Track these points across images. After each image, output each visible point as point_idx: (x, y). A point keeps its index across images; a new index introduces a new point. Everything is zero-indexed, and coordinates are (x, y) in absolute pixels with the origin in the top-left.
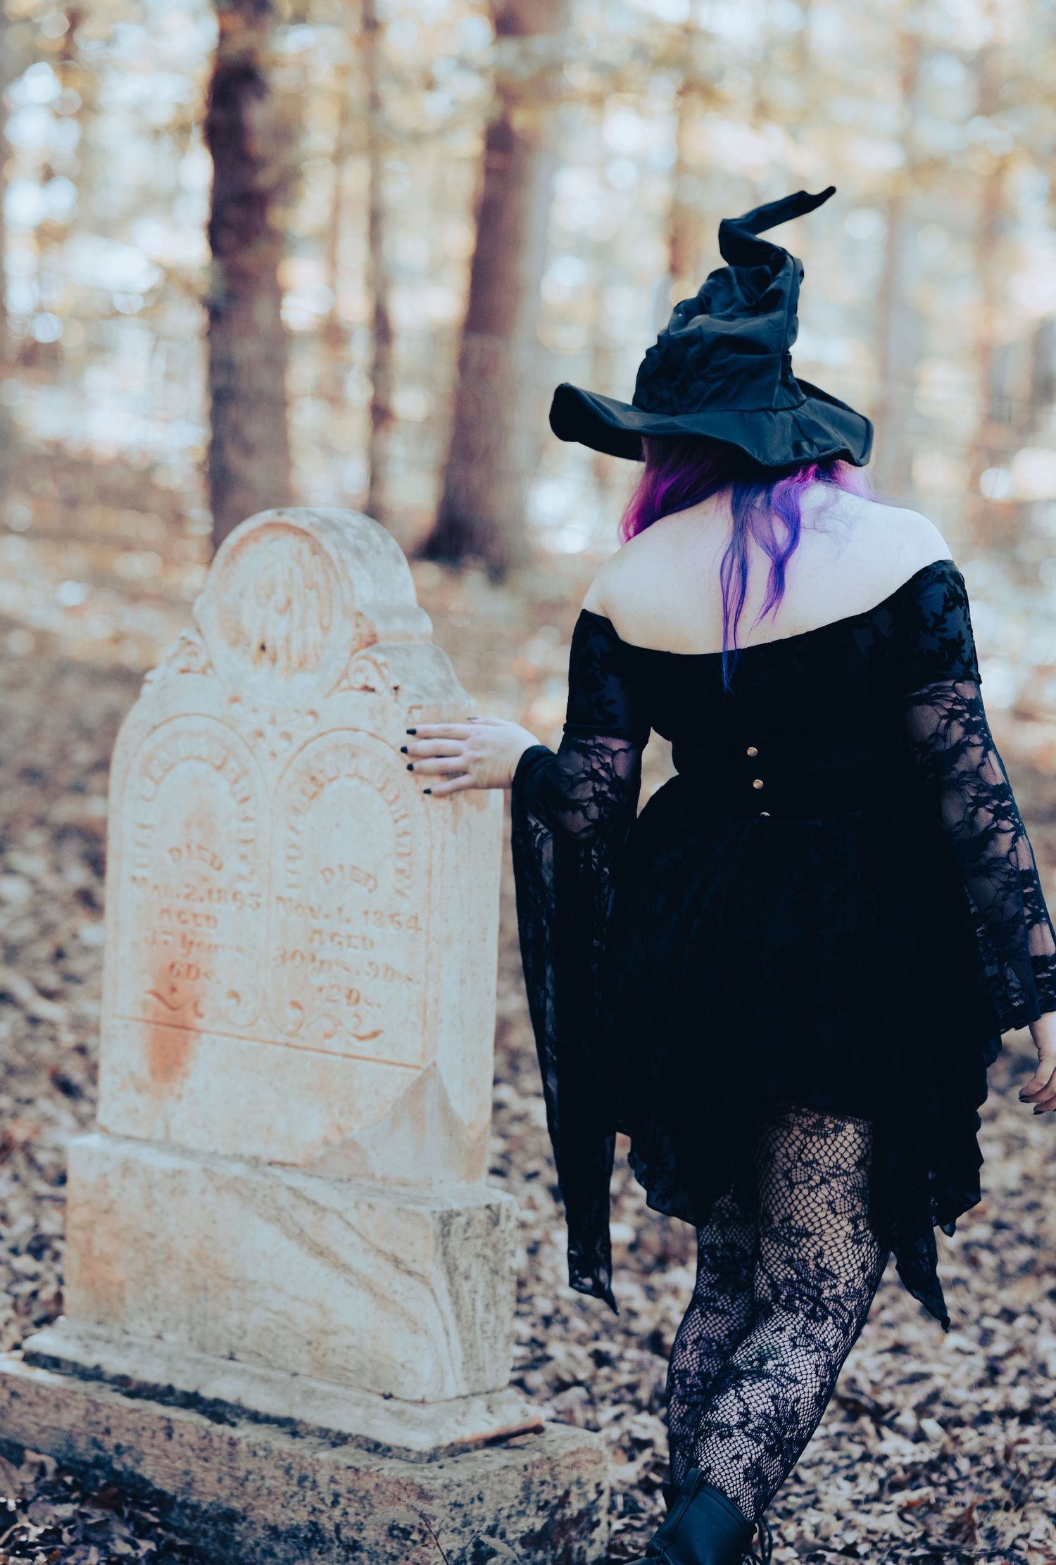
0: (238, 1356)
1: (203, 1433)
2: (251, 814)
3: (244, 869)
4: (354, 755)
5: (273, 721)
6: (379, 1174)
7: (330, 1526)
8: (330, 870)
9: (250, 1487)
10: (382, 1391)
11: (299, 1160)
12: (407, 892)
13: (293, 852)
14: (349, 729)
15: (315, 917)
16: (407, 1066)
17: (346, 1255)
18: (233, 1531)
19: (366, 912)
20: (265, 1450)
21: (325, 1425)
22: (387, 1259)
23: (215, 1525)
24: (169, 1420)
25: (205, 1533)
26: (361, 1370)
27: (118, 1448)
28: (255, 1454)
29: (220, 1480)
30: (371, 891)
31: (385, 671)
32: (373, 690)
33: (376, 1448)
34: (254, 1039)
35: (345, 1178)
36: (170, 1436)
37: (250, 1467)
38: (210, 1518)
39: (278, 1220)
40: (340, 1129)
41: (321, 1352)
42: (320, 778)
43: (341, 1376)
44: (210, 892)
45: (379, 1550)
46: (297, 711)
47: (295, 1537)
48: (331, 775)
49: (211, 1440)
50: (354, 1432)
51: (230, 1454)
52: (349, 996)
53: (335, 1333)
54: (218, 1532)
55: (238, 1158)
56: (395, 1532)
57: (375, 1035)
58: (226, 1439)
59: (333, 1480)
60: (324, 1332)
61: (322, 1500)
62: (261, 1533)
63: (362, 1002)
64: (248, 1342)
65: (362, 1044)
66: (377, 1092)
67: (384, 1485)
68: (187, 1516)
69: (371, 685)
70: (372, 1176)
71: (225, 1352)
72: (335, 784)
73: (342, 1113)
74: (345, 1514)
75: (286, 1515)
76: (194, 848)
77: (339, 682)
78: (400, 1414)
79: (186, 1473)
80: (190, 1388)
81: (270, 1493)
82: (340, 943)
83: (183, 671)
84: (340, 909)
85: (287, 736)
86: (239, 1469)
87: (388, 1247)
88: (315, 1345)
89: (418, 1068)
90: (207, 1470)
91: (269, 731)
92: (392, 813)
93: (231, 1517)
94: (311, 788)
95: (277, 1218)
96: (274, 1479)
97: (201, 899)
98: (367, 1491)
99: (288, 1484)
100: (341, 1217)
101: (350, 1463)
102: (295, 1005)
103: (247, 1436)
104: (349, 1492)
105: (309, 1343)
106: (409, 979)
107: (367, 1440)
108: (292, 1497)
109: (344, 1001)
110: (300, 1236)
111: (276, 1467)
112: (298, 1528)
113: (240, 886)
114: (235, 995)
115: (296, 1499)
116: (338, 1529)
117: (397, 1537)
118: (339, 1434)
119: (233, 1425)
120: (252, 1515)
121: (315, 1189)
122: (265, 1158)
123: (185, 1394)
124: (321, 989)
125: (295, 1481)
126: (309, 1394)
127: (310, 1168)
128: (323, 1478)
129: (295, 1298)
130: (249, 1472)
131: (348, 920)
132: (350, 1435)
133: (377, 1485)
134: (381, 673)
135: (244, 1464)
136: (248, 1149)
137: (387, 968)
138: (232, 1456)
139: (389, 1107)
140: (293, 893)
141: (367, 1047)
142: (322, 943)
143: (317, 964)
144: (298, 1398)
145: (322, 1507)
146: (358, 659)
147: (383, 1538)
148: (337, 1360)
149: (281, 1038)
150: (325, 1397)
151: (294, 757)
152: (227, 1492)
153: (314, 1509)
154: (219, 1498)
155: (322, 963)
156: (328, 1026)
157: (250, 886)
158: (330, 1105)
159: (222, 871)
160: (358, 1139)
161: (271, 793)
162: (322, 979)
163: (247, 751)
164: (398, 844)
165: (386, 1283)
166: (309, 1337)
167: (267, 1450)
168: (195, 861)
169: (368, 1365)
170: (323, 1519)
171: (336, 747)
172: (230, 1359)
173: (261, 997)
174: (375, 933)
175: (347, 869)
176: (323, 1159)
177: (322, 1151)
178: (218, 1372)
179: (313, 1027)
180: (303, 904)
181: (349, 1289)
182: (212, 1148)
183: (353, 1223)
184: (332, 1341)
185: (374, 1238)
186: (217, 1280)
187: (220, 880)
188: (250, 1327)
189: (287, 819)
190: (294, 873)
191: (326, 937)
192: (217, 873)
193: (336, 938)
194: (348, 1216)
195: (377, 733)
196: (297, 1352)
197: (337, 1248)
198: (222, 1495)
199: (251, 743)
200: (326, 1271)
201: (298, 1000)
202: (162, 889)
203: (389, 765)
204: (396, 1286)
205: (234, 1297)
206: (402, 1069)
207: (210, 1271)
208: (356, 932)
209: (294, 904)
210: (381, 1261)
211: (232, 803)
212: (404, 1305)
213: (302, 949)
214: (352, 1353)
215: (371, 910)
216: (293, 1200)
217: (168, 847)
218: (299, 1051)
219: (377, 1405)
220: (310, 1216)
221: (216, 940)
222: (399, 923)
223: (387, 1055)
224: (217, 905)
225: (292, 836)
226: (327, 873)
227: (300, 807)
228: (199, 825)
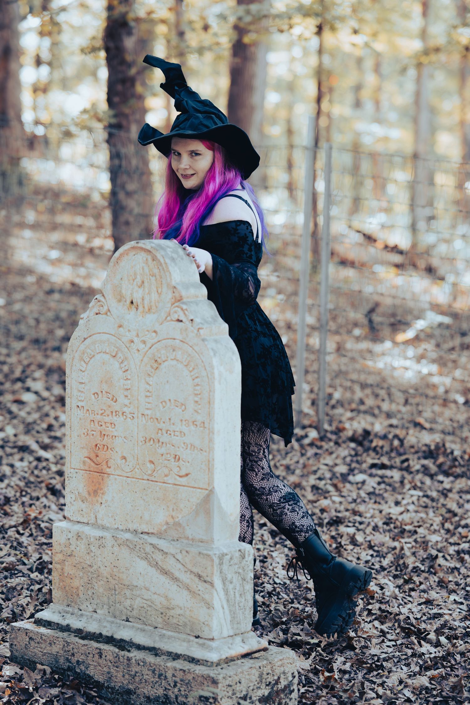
0: (130, 620)
1: (115, 655)
2: (129, 377)
3: (127, 402)
4: (174, 350)
5: (138, 335)
6: (190, 537)
7: (173, 696)
8: (165, 402)
9: (137, 679)
10: (195, 635)
11: (155, 532)
12: (199, 411)
13: (148, 394)
14: (171, 339)
15: (159, 423)
16: (202, 489)
17: (177, 574)
18: (130, 699)
19: (182, 420)
20: (143, 662)
21: (170, 650)
22: (195, 576)
23: (122, 696)
24: (100, 649)
25: (118, 700)
26: (185, 625)
27: (78, 662)
28: (139, 664)
29: (123, 676)
30: (183, 411)
31: (186, 312)
32: (181, 321)
33: (193, 660)
34: (133, 478)
35: (175, 539)
36: (101, 657)
37: (137, 670)
38: (120, 693)
39: (146, 559)
40: (172, 517)
41: (167, 617)
42: (159, 360)
43: (176, 628)
44: (112, 412)
46: (148, 331)
47: (158, 701)
48: (164, 359)
49: (119, 658)
50: (183, 653)
51: (128, 664)
52: (175, 458)
53: (173, 609)
54: (123, 699)
55: (127, 530)
56: (202, 699)
57: (187, 475)
58: (125, 657)
59: (174, 675)
60: (168, 608)
61: (169, 684)
62: (142, 699)
63: (180, 460)
64: (135, 613)
65: (181, 479)
66: (189, 501)
67: (197, 677)
68: (110, 692)
69: (180, 319)
70: (188, 538)
71: (125, 618)
72: (166, 363)
73: (173, 510)
74: (180, 690)
75: (153, 691)
76: (104, 392)
77: (166, 318)
78: (203, 645)
79: (109, 673)
80: (109, 634)
81: (146, 682)
82: (170, 434)
83: (97, 314)
84: (170, 419)
85: (144, 342)
86: (132, 671)
87: (195, 570)
88: (164, 614)
89: (207, 490)
90: (117, 672)
91: (136, 340)
92: (191, 376)
93: (129, 692)
94: (155, 365)
95: (146, 557)
96: (148, 675)
97: (108, 416)
98: (189, 680)
99: (154, 678)
100: (174, 557)
101: (181, 668)
102: (151, 462)
103: (135, 656)
104: (181, 680)
105: (162, 613)
106: (202, 450)
107: (189, 657)
108: (156, 683)
109: (173, 460)
110: (156, 565)
111: (148, 670)
112: (159, 697)
113: (125, 409)
114: (124, 458)
115: (157, 684)
116: (177, 697)
117: (203, 701)
118: (176, 654)
119: (129, 651)
120: (138, 692)
121: (162, 544)
122: (140, 531)
123: (107, 637)
124: (162, 455)
125: (157, 677)
126: (162, 636)
127: (160, 535)
128: (169, 675)
129: (155, 593)
130: (136, 672)
131: (174, 424)
132: (181, 654)
133: (193, 677)
134: (185, 314)
135: (135, 669)
136: (132, 527)
137: (191, 445)
138: (129, 665)
139: (194, 507)
140: (149, 412)
141: (183, 481)
142: (162, 434)
143: (160, 444)
144: (157, 638)
145: (170, 688)
146: (175, 307)
147: (197, 701)
148: (175, 621)
149: (146, 477)
150: (169, 638)
151: (147, 351)
152: (127, 681)
153: (166, 688)
154: (123, 684)
155: (163, 443)
156: (166, 471)
157: (130, 409)
158: (168, 507)
159: (117, 403)
160: (181, 522)
161: (138, 368)
162: (163, 450)
163: (126, 349)
164: (194, 390)
165: (195, 586)
166: (162, 611)
167: (144, 662)
168: (105, 399)
169: (188, 623)
170: (170, 693)
171: (166, 347)
172: (127, 621)
173: (136, 459)
174: (185, 429)
175: (172, 401)
176: (165, 531)
177: (165, 527)
178: (122, 627)
179: (159, 472)
180: (153, 417)
181: (179, 589)
182: (116, 526)
183: (180, 559)
184: (172, 613)
185: (189, 566)
186: (120, 586)
187: (116, 407)
188: (135, 607)
189: (145, 379)
190: (149, 403)
191: (164, 432)
192: (115, 404)
193: (169, 432)
194: (177, 557)
195: (183, 340)
196: (156, 618)
197: (173, 571)
198: (125, 682)
199: (128, 346)
200: (169, 581)
201: (153, 460)
202: (90, 411)
203: (190, 355)
204: (200, 588)
205: (128, 593)
206: (199, 490)
207: (117, 582)
208: (177, 429)
209: (149, 417)
210: (192, 576)
211: (120, 372)
212: (204, 596)
213: (153, 437)
214: (181, 617)
215: (184, 419)
216: (153, 550)
217: (93, 392)
218: (153, 483)
219: (193, 641)
220: (161, 557)
221: (115, 434)
222: (196, 425)
223: (193, 484)
224: (115, 418)
225: (148, 386)
226: (164, 403)
227: (151, 374)
228: (106, 382)
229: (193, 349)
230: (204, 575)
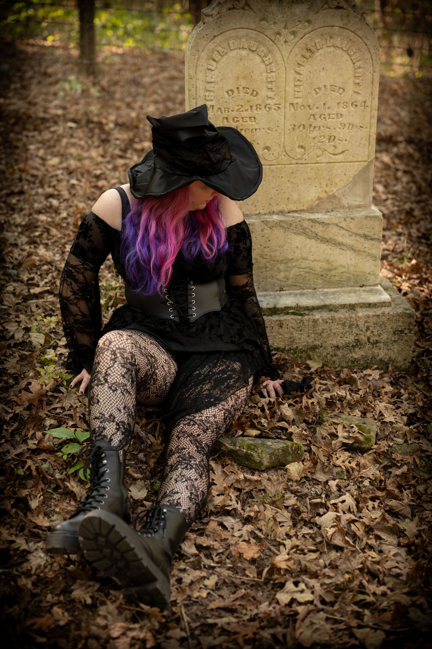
0: (285, 289)
1: (298, 321)
2: (274, 70)
3: (270, 94)
4: (331, 38)
5: (285, 27)
6: (346, 205)
7: (365, 339)
8: (319, 88)
9: (325, 335)
10: (359, 285)
11: (305, 208)
12: (361, 92)
13: (298, 83)
14: (328, 26)
15: (311, 109)
16: (360, 162)
17: (340, 239)
18: (316, 352)
19: (339, 103)
21: (343, 303)
22: (361, 237)
23: (306, 352)
24: (280, 321)
26: (349, 279)
28: (327, 322)
29: (309, 336)
30: (341, 94)
32: (342, 8)
33: (369, 305)
34: (279, 164)
35: (330, 210)
36: (281, 327)
37: (324, 328)
38: (304, 351)
40: (326, 192)
41: (328, 277)
42: (313, 49)
43: (339, 284)
44: (251, 107)
45: (389, 341)
46: (299, 21)
47: (348, 346)
48: (319, 47)
50: (357, 302)
51: (314, 325)
52: (330, 139)
53: (335, 269)
55: (272, 213)
57: (343, 152)
58: (311, 321)
59: (366, 322)
60: (330, 270)
61: (362, 330)
62: (330, 349)
63: (336, 140)
64: (290, 282)
65: (337, 157)
66: (345, 174)
69: (341, 5)
70: (343, 207)
71: (278, 288)
72: (321, 51)
73: (327, 185)
74: (373, 332)
75: (343, 340)
76: (241, 88)
77: (323, 6)
78: (371, 291)
79: (291, 338)
80: (271, 306)
81: (335, 334)
82: (324, 118)
83: (230, 9)
84: (325, 104)
85: (294, 33)
86: (318, 330)
87: (361, 232)
88: (325, 276)
89: (366, 161)
90: (301, 334)
91: (283, 31)
92: (352, 60)
93: (314, 348)
94: (308, 54)
95: (304, 232)
96: (336, 328)
97: (247, 110)
99: (344, 329)
100: (337, 226)
102: (302, 147)
104: (374, 324)
105: (322, 276)
106: (361, 127)
107: (364, 304)
108: (346, 333)
109: (327, 141)
110: (316, 237)
112: (349, 343)
113: (269, 101)
114: (268, 148)
115: (348, 333)
116: (369, 339)
120: (324, 345)
122: (286, 210)
123: (269, 309)
124: (315, 138)
125: (347, 327)
126: (326, 294)
128: (361, 323)
129: (315, 260)
131: (329, 108)
135: (321, 327)
136: (275, 209)
137: (350, 124)
139: (351, 179)
140: (299, 101)
141: (340, 158)
142: (315, 119)
143: (312, 128)
144: (323, 297)
148: (337, 278)
149: (294, 162)
150: (333, 293)
151: (298, 42)
152: (312, 339)
153: (357, 335)
154: (308, 343)
155: (315, 127)
156: (319, 152)
157: (274, 101)
158: (320, 184)
159: (258, 96)
160: (336, 194)
161: (285, 59)
162: (315, 133)
163: (271, 42)
164: (355, 73)
165: (360, 245)
166: (322, 273)
167: (333, 319)
168: (242, 94)
169: (352, 277)
170: (362, 337)
171: (322, 35)
172: (280, 291)
173: (282, 147)
174: (344, 111)
175: (328, 87)
176: (318, 205)
177: (317, 202)
178: (278, 297)
179: (311, 154)
180: (305, 104)
181: (342, 251)
182: (257, 212)
183: (344, 226)
184: (333, 273)
185: (355, 230)
186: (272, 262)
187: (256, 100)
188: (291, 276)
189: (294, 69)
190: (299, 92)
191: (317, 117)
192: (255, 98)
193: (323, 116)
194: (341, 225)
195: (344, 26)
196: (315, 280)
197: (336, 238)
198: (310, 341)
199: (273, 38)
200: (331, 247)
201: (303, 144)
202: (223, 109)
203: (350, 40)
204: (366, 245)
205: (282, 267)
206: (358, 163)
207: (268, 260)
208: (334, 112)
209: (299, 105)
210: (358, 238)
211: (263, 66)
212: (370, 251)
213: (304, 123)
214: (345, 274)
215: (342, 102)
216: (312, 224)
217: (227, 90)
218: (303, 165)
219: (359, 291)
220: (321, 228)
221: (256, 126)
222: (356, 105)
223: (351, 159)
224: (256, 112)
225: (298, 76)
226: (317, 90)
227: (302, 63)
228: (244, 78)
229: (356, 34)
230: (371, 234)
